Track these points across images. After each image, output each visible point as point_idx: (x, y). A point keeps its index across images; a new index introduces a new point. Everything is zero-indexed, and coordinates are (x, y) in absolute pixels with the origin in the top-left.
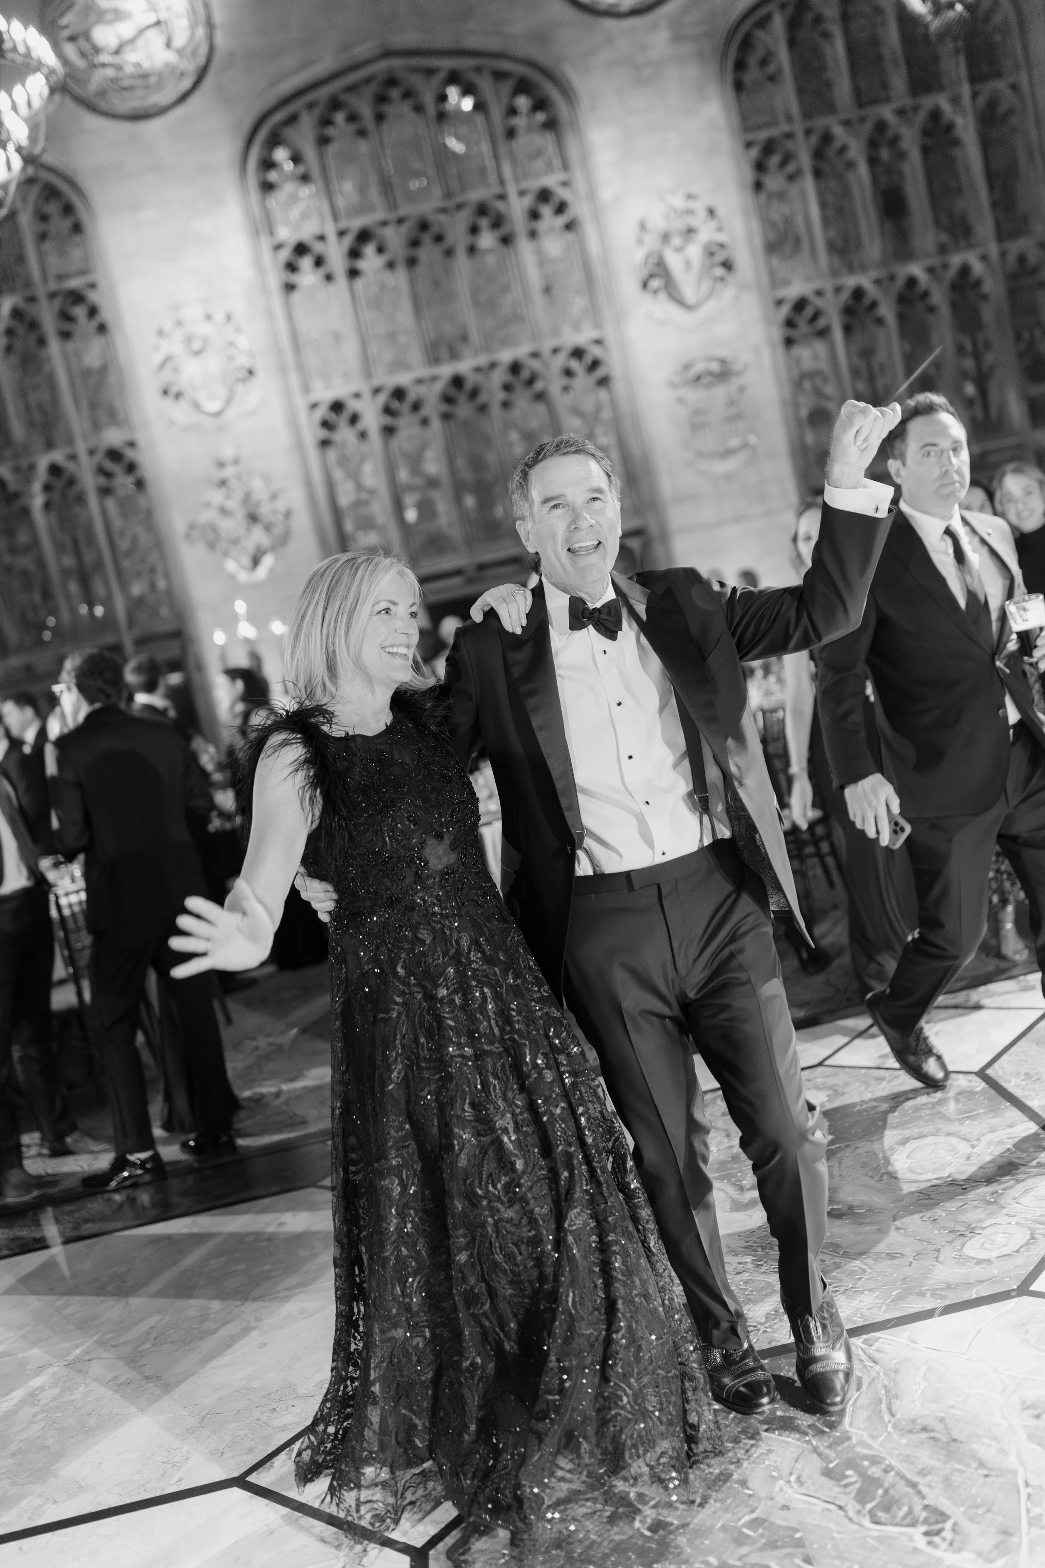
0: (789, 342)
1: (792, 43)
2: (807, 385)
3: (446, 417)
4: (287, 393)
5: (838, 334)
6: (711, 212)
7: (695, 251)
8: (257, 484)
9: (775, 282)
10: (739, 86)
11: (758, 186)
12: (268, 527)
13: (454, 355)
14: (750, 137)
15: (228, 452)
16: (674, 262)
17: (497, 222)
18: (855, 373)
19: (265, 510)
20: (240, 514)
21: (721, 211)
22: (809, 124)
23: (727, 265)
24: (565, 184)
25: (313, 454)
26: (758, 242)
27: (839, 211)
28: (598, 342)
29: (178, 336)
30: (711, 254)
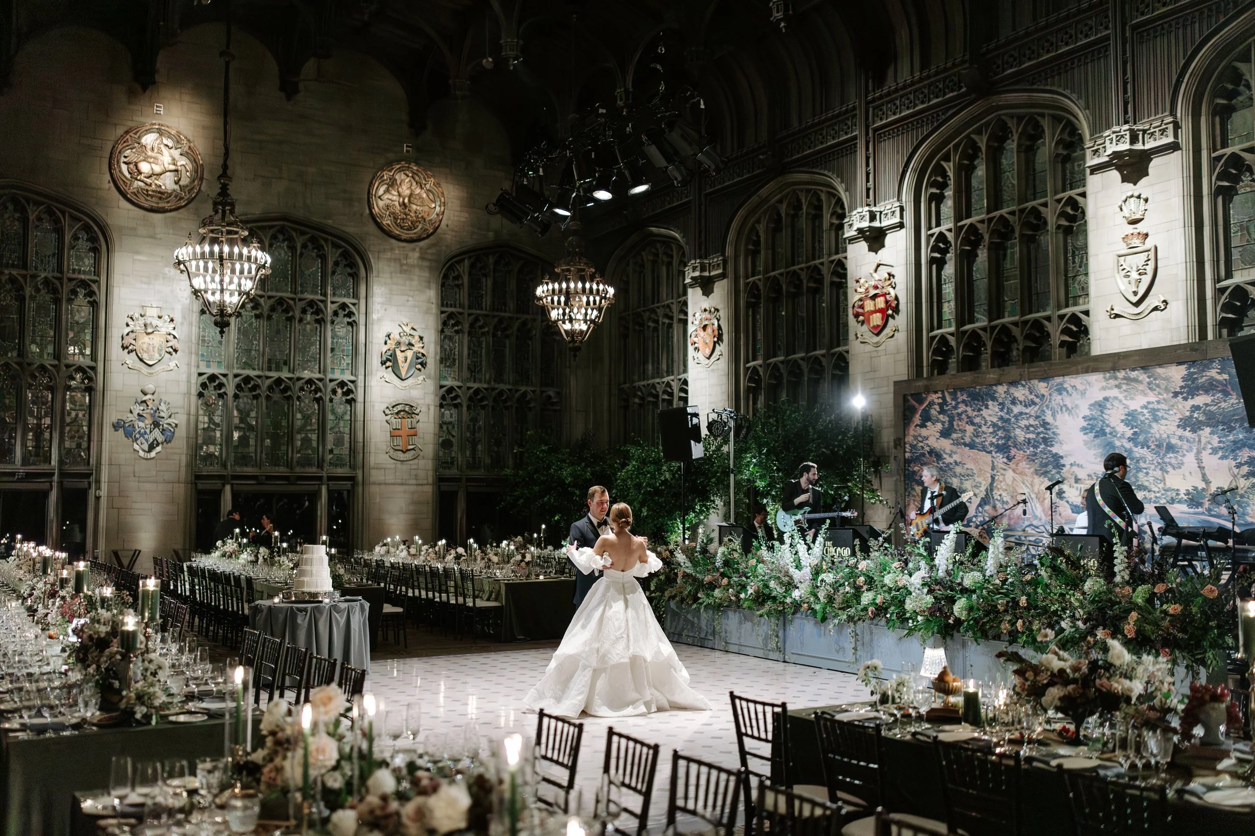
0: (441, 406)
1: (470, 274)
2: (445, 427)
3: (268, 398)
4: (189, 365)
5: (465, 408)
6: (421, 338)
7: (409, 354)
8: (163, 407)
9: (442, 377)
10: (443, 285)
11: (442, 331)
12: (163, 431)
13: (278, 369)
14: (445, 309)
15: (150, 387)
16: (400, 356)
17: (318, 311)
18: (468, 427)
19: (164, 423)
20: (149, 421)
21: (425, 340)
22: (471, 311)
23: (423, 365)
24: (354, 304)
25: (194, 399)
26: (438, 357)
27: (475, 352)
28: (353, 382)
29: (141, 321)
30: (418, 358)
